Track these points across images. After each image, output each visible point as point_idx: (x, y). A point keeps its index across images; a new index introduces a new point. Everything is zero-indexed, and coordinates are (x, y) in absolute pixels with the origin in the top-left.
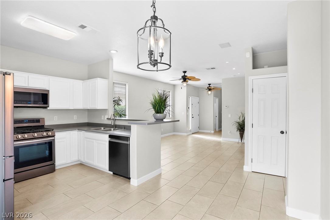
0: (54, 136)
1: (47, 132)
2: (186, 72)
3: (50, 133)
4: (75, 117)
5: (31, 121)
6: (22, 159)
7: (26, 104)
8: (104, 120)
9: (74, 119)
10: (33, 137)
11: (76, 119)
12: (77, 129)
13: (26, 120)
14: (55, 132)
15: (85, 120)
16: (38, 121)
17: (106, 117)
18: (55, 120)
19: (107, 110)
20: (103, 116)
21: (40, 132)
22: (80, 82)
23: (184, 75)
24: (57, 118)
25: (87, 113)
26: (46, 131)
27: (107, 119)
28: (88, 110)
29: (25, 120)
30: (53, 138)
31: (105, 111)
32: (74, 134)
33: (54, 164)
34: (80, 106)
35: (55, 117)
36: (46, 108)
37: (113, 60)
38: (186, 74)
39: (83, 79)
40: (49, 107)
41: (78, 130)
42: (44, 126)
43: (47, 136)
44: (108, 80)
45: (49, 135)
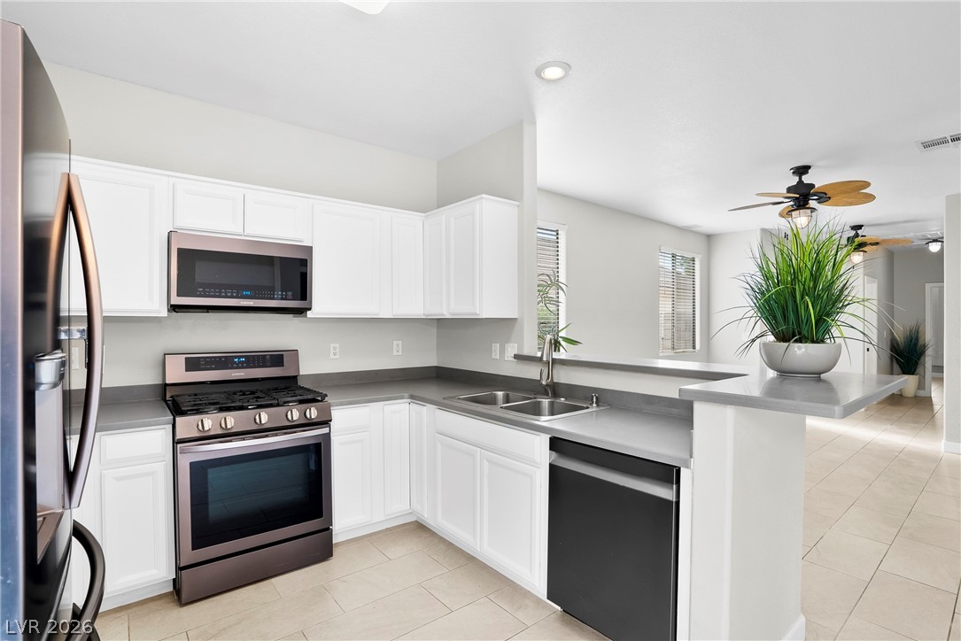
0: (326, 423)
1: (303, 406)
2: (809, 167)
3: (313, 413)
4: (397, 346)
5: (254, 361)
6: (215, 510)
7: (237, 297)
8: (501, 360)
9: (395, 353)
10: (255, 427)
11: (400, 353)
12: (406, 395)
13: (239, 357)
14: (329, 406)
15: (429, 359)
16: (277, 359)
17: (512, 350)
18: (332, 356)
19: (513, 320)
20: (496, 347)
21: (278, 405)
22: (416, 217)
23: (800, 181)
24: (337, 351)
25: (434, 331)
26: (301, 402)
27: (516, 357)
28: (441, 323)
29: (236, 357)
30: (325, 430)
31: (503, 326)
32: (399, 414)
33: (328, 529)
34: (416, 309)
35: (332, 345)
36: (301, 312)
38: (806, 179)
39: (423, 209)
40: (310, 309)
41: (412, 397)
42: (295, 378)
43: (303, 421)
44: (518, 203)
45: (311, 419)
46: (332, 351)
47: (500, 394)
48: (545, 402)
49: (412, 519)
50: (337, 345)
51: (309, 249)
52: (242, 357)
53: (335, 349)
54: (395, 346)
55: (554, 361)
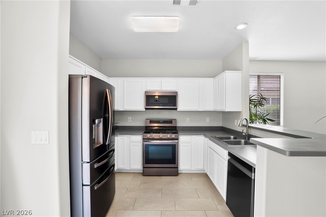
0: (177, 139)
3: (173, 136)
4: (208, 120)
5: (165, 122)
7: (159, 106)
8: (237, 126)
9: (207, 121)
10: (159, 138)
11: (209, 122)
12: (203, 134)
14: (179, 135)
15: (219, 124)
16: (170, 121)
18: (187, 122)
19: (240, 112)
20: (236, 121)
21: (165, 133)
22: (211, 80)
25: (221, 115)
28: (223, 112)
30: (177, 141)
31: (236, 114)
32: (201, 140)
33: (177, 168)
34: (211, 108)
36: (175, 109)
37: (248, 42)
40: (177, 109)
41: (204, 135)
42: (176, 127)
44: (241, 71)
45: (172, 138)
46: (187, 120)
47: (232, 137)
48: (243, 141)
49: (204, 172)
50: (189, 118)
51: (177, 92)
52: (162, 121)
53: (188, 119)
54: (207, 119)
55: (249, 127)
